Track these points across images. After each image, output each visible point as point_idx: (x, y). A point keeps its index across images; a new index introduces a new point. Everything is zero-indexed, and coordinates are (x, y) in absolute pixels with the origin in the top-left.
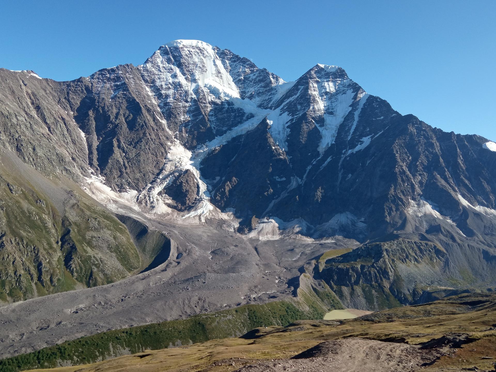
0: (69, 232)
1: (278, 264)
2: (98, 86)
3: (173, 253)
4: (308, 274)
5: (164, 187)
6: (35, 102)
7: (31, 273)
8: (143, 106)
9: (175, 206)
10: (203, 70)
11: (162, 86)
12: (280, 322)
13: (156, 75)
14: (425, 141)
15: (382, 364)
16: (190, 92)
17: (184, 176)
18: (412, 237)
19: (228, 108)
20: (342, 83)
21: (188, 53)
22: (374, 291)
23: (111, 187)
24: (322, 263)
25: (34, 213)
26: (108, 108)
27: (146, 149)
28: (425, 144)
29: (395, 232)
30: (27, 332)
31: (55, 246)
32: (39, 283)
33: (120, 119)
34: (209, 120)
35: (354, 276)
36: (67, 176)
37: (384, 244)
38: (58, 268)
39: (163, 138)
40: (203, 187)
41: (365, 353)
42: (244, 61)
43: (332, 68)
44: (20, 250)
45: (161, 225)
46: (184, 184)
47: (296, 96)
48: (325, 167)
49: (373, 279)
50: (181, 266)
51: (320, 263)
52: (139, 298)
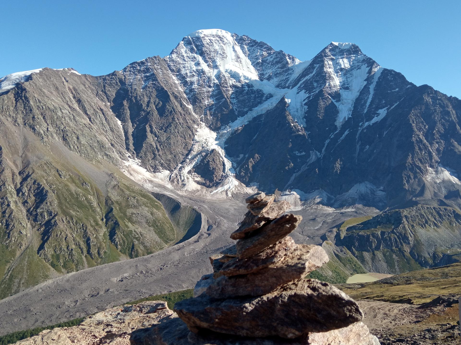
0: (112, 210)
1: (301, 233)
2: (130, 78)
3: (204, 225)
4: (330, 241)
5: (193, 166)
6: (76, 96)
7: (81, 247)
8: (171, 94)
9: (204, 183)
10: (223, 56)
11: (186, 74)
13: (181, 64)
14: (441, 109)
16: (212, 78)
17: (210, 155)
18: (431, 203)
19: (248, 90)
20: (357, 59)
21: (209, 41)
22: (395, 255)
23: (146, 168)
24: (343, 230)
25: (81, 194)
26: (140, 97)
27: (176, 132)
28: (441, 112)
29: (414, 199)
30: (80, 299)
31: (100, 222)
32: (88, 256)
33: (151, 106)
34: (231, 103)
35: (375, 242)
36: (107, 160)
37: (403, 211)
38: (104, 242)
39: (190, 122)
40: (228, 165)
42: (261, 45)
43: (346, 45)
44: (71, 228)
45: (191, 201)
46: (211, 163)
47: (312, 75)
48: (342, 140)
49: (393, 244)
50: (211, 237)
51: (341, 230)
52: (176, 267)
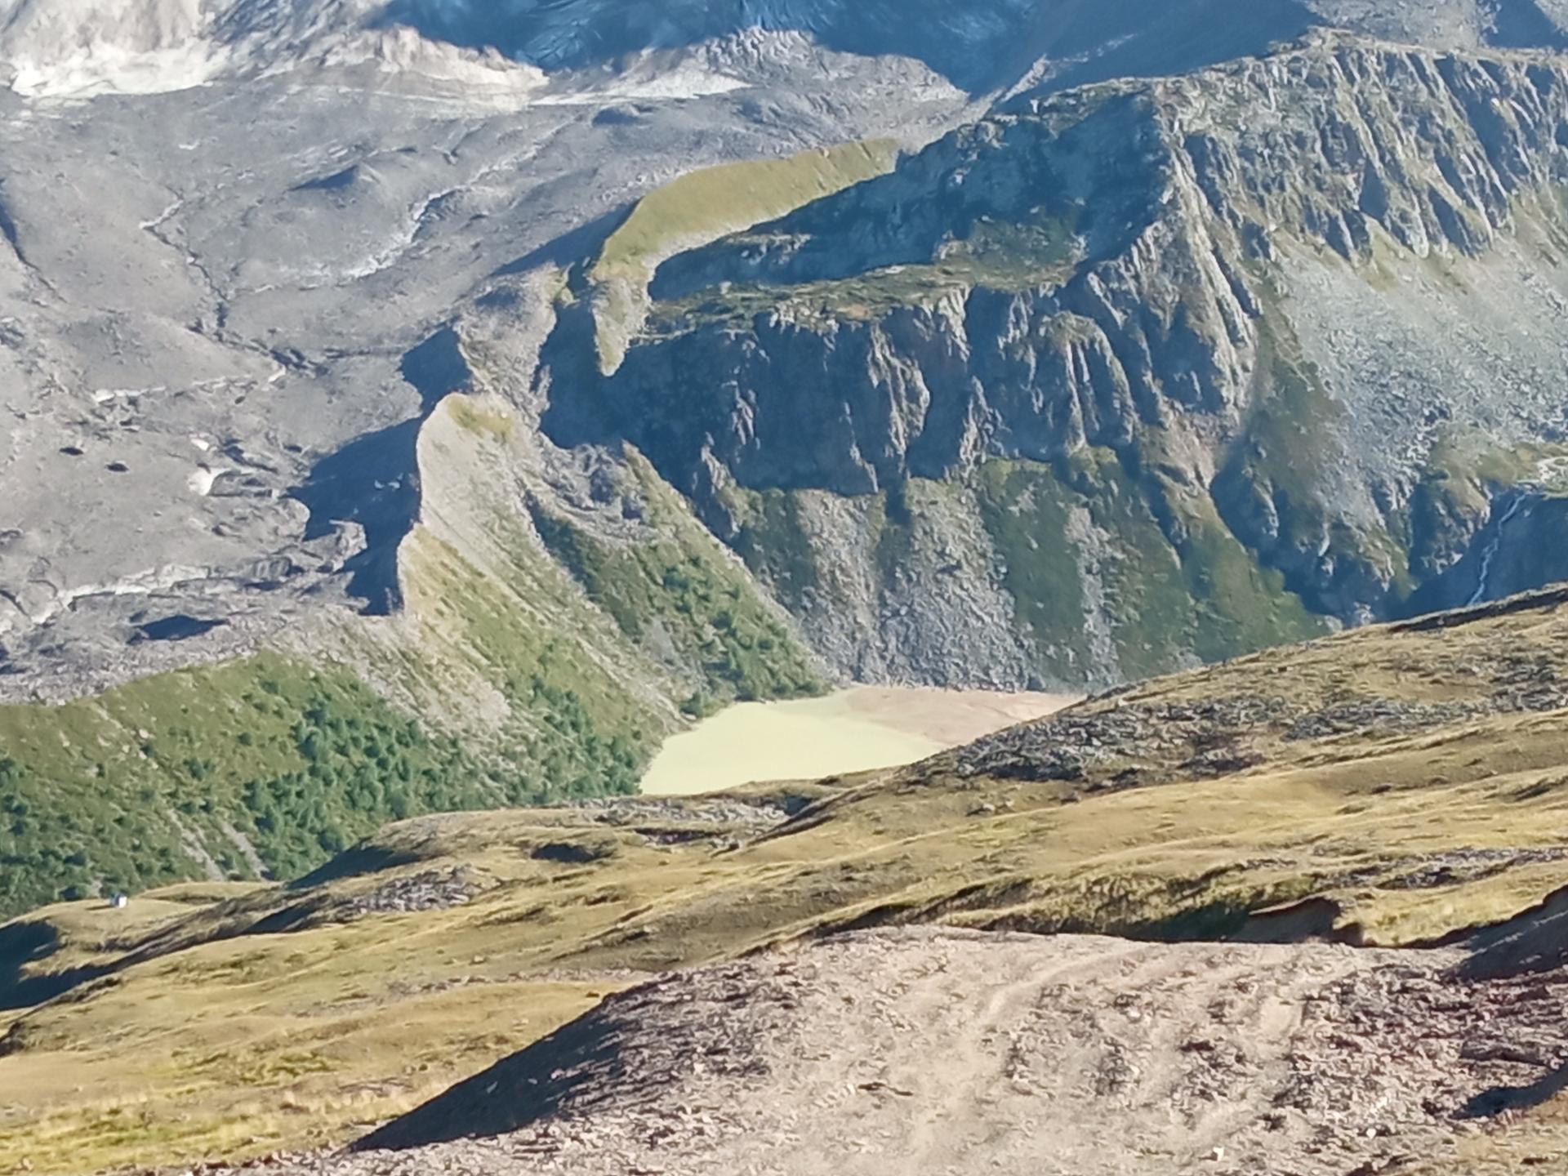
1: (210, 322)
4: (497, 400)
12: (245, 846)
15: (1142, 1126)
18: (1419, 15)
22: (1085, 514)
24: (624, 290)
35: (913, 396)
37: (1178, 91)
41: (1001, 1048)
49: (1076, 411)
51: (601, 288)
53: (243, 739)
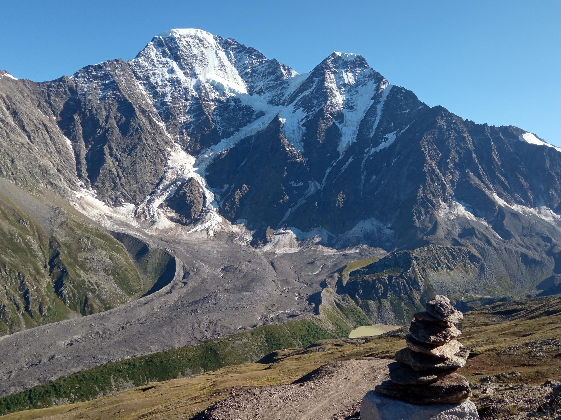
0: (58, 254)
1: (297, 279)
2: (83, 86)
3: (179, 272)
4: (331, 289)
5: (166, 199)
6: (10, 107)
7: (17, 302)
8: (137, 107)
9: (179, 220)
10: (204, 63)
11: (157, 83)
12: (301, 343)
13: (150, 70)
14: (456, 135)
16: (190, 89)
17: (187, 185)
18: (443, 242)
19: (235, 106)
20: (362, 73)
21: (186, 44)
22: (404, 303)
23: (104, 201)
24: (346, 276)
25: (17, 234)
26: (96, 110)
27: (143, 156)
28: (456, 138)
29: (425, 238)
30: (16, 369)
31: (43, 270)
32: (27, 314)
33: (111, 122)
34: (213, 120)
35: (381, 288)
36: (52, 191)
37: (413, 251)
38: (48, 296)
39: (161, 143)
40: (210, 197)
42: (250, 51)
43: (350, 56)
44: (3, 278)
45: (163, 242)
46: (188, 195)
47: (311, 90)
48: (346, 169)
49: (402, 290)
50: (188, 286)
51: (343, 275)
52: (143, 325)
53: (301, 330)
